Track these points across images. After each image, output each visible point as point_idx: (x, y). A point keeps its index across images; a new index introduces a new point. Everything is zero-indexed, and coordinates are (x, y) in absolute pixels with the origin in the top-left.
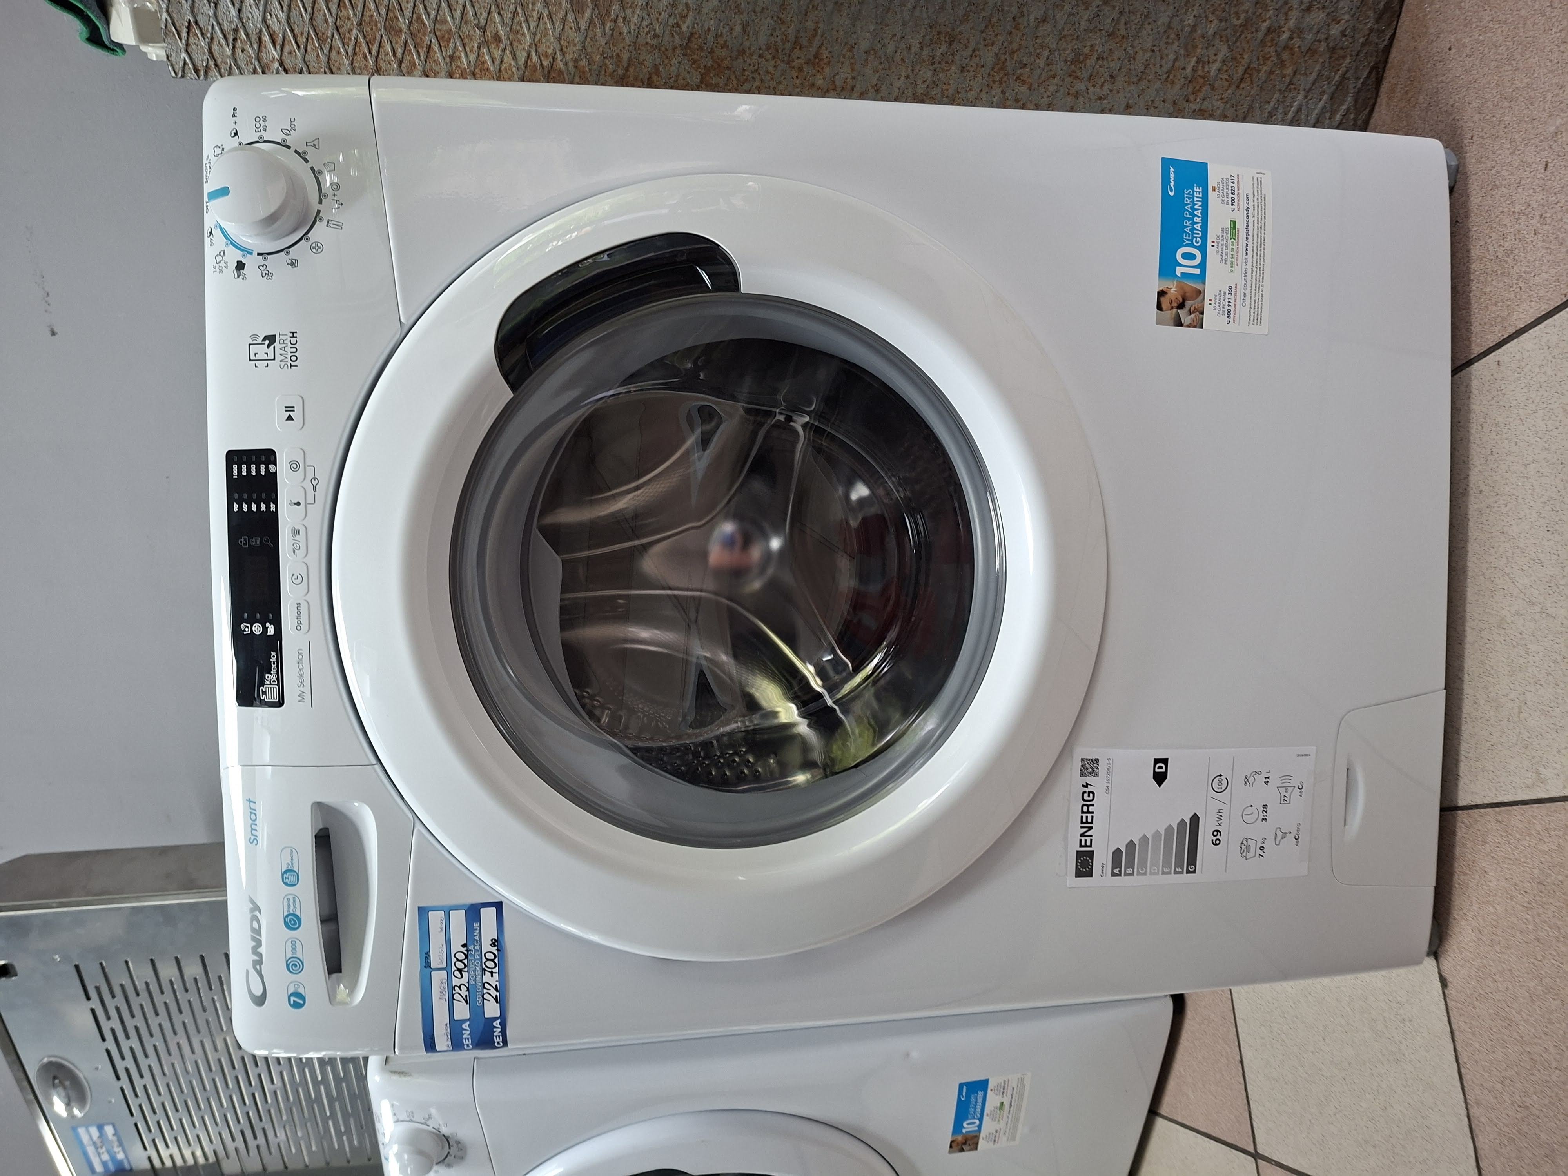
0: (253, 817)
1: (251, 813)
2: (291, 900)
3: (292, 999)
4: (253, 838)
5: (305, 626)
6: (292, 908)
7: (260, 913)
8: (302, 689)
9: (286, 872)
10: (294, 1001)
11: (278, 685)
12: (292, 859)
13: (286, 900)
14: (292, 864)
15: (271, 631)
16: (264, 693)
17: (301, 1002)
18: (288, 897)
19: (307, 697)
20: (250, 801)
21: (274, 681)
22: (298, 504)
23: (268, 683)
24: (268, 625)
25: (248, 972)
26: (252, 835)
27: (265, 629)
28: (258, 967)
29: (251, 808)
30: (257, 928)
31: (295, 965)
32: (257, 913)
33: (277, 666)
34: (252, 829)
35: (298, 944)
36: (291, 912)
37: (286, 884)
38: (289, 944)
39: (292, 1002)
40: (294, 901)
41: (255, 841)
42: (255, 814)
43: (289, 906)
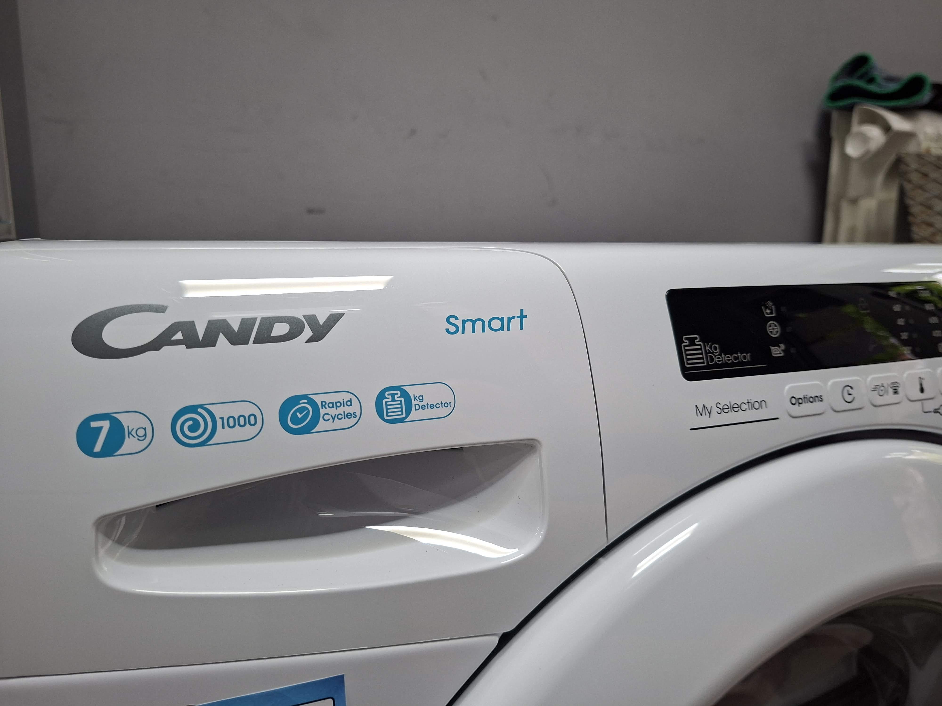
0: (496, 324)
1: (502, 320)
2: (348, 410)
3: (106, 425)
4: (459, 323)
5: (797, 410)
6: (333, 412)
7: (309, 341)
8: (715, 410)
9: (405, 395)
10: (100, 429)
11: (708, 367)
12: (432, 406)
13: (347, 397)
14: (423, 407)
15: (777, 351)
16: (692, 342)
17: (98, 448)
18: (354, 400)
19: (704, 421)
20: (522, 317)
21: (712, 359)
22: (922, 390)
23: (708, 348)
24: (783, 346)
25: (161, 309)
26: (464, 322)
27: (776, 342)
28: (179, 336)
29: (510, 319)
30: (274, 333)
31: (195, 427)
32: (308, 333)
33: (733, 364)
34: (474, 322)
35: (249, 431)
36: (322, 412)
37: (381, 396)
38: (247, 410)
39: (94, 424)
40: (348, 416)
41: (452, 329)
42: (502, 329)
43: (336, 405)
